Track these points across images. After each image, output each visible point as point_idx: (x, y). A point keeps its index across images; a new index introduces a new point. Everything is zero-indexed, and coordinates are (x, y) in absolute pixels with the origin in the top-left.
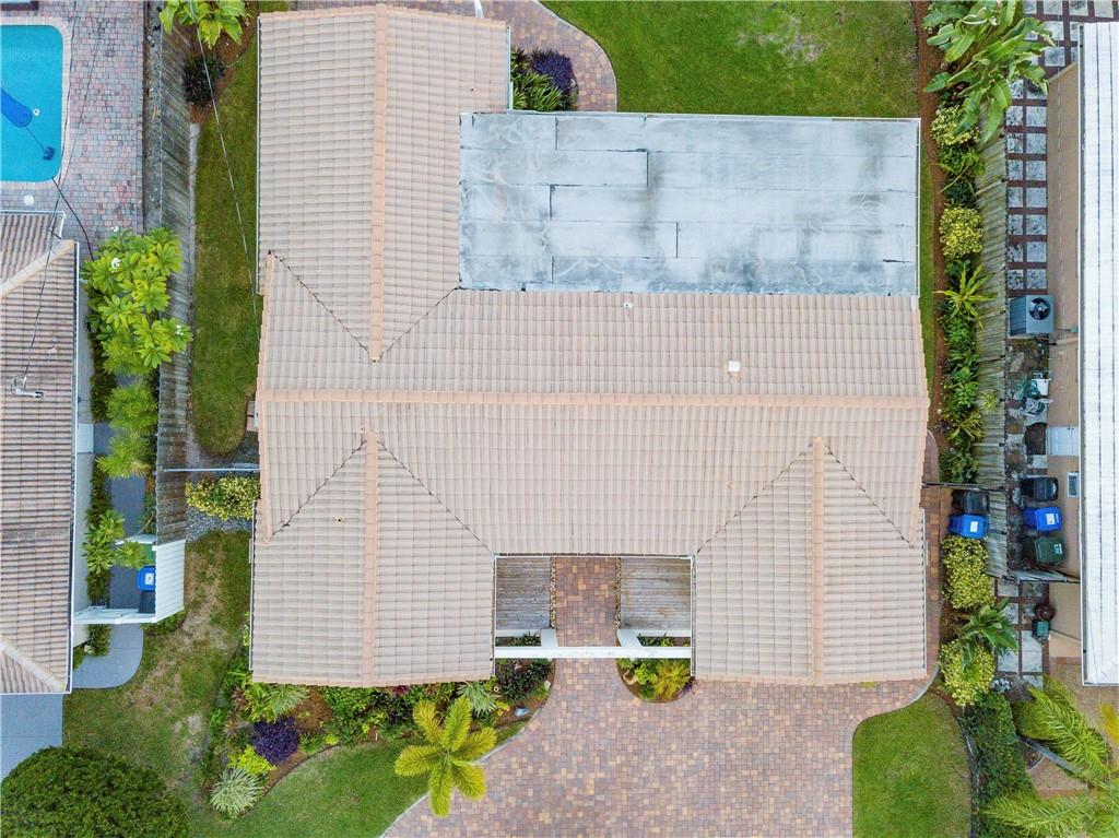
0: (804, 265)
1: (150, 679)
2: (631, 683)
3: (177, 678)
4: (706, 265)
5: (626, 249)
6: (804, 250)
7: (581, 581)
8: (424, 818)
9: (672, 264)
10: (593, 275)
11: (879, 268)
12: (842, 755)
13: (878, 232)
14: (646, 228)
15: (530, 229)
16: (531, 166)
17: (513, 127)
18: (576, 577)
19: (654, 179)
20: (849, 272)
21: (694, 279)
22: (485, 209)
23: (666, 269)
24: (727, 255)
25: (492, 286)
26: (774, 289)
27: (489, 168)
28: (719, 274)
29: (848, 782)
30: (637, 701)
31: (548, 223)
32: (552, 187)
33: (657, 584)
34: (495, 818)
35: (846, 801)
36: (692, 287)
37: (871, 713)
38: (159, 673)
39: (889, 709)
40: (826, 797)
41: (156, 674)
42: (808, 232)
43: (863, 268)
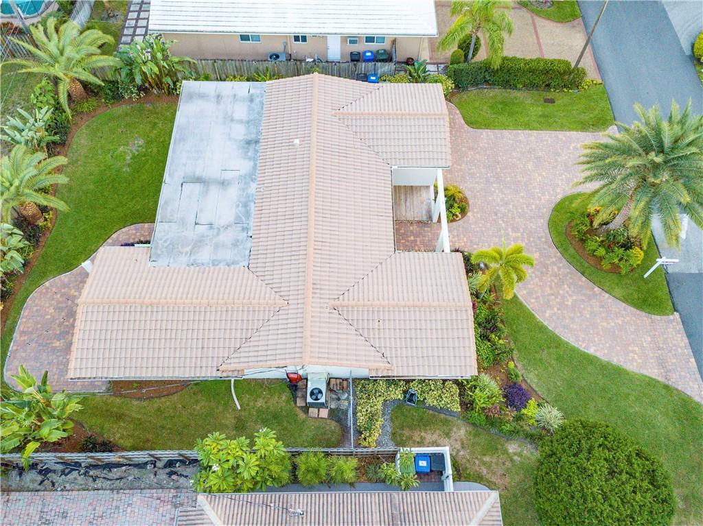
0: (248, 122)
1: (488, 476)
2: (460, 216)
3: (487, 459)
4: (244, 158)
5: (233, 192)
6: (241, 121)
7: (409, 239)
8: (547, 315)
9: (243, 172)
10: (246, 205)
11: (252, 95)
12: (484, 133)
13: (235, 95)
14: (223, 184)
15: (218, 234)
16: (183, 234)
17: (160, 242)
18: (408, 241)
19: (199, 180)
20: (253, 105)
21: (252, 164)
22: (205, 255)
23: (246, 175)
24: (240, 151)
25: (248, 252)
26: (259, 132)
27: (182, 253)
28: (249, 154)
29: (496, 131)
30: (469, 214)
31: (216, 225)
32: (196, 224)
33: (408, 204)
34: (541, 280)
35: (505, 132)
36: (256, 165)
37: (463, 122)
38: (484, 471)
39: (460, 116)
40: (505, 139)
41: (485, 472)
42: (232, 120)
43: (251, 100)
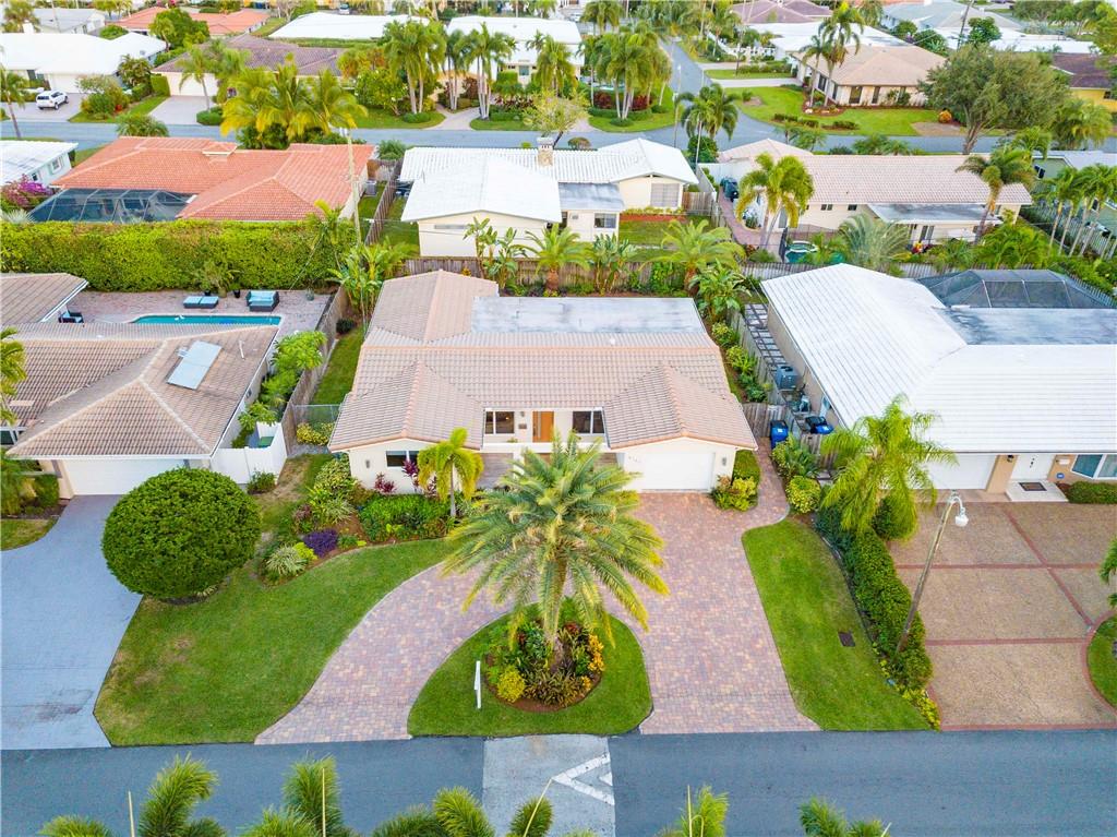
0: (646, 328)
4: (596, 328)
5: (554, 325)
6: (645, 325)
9: (579, 328)
10: (539, 330)
11: (685, 328)
14: (564, 320)
15: (507, 321)
16: (508, 307)
17: (499, 300)
19: (567, 310)
20: (670, 329)
21: (590, 331)
22: (485, 316)
23: (575, 329)
24: (606, 326)
26: (632, 333)
27: (488, 308)
28: (603, 330)
29: (745, 563)
31: (516, 319)
32: (518, 312)
37: (750, 527)
39: (762, 525)
40: (731, 570)
42: (645, 321)
43: (676, 328)
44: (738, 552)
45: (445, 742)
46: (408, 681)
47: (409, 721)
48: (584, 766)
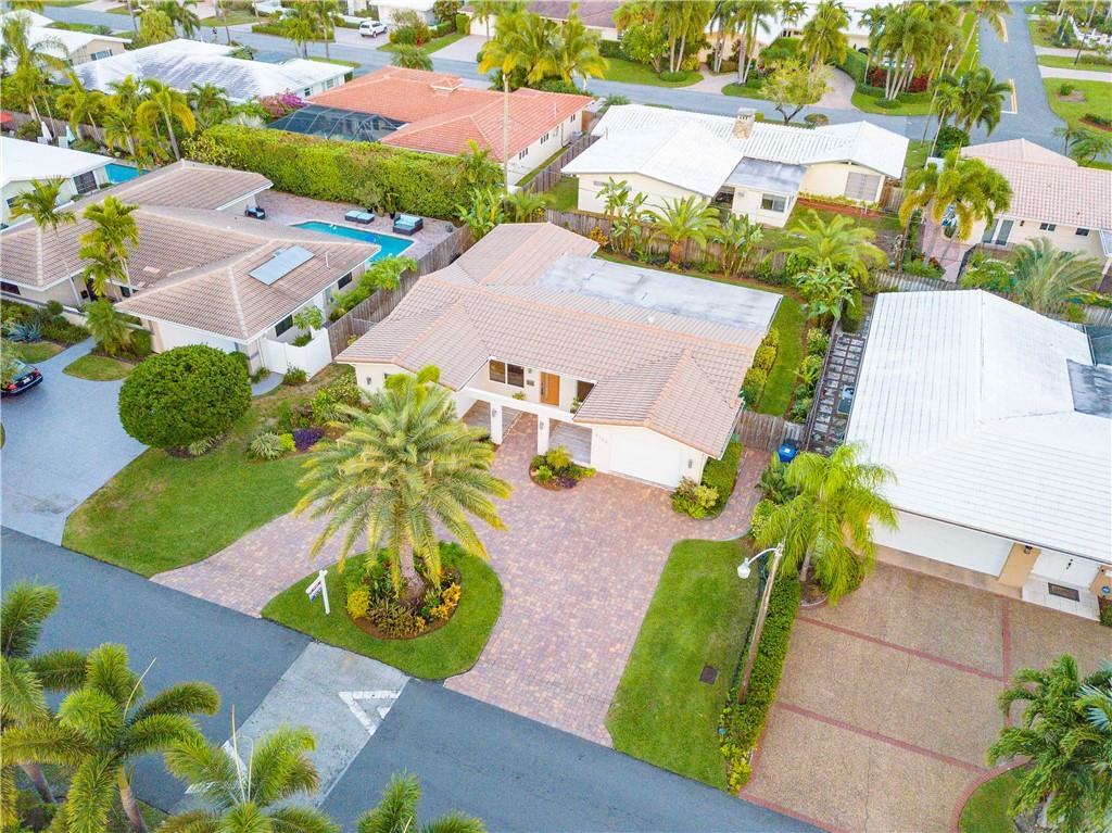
0: (706, 314)
1: (267, 398)
2: (533, 474)
3: (280, 402)
4: (655, 305)
5: (618, 293)
6: (708, 311)
9: (639, 301)
10: (598, 296)
11: (745, 323)
13: (749, 315)
14: (631, 291)
15: (576, 281)
16: (587, 268)
17: (587, 260)
20: (729, 321)
21: (648, 307)
23: (635, 302)
24: (667, 304)
26: (688, 317)
27: (568, 266)
28: (661, 308)
29: (660, 569)
30: (533, 484)
31: (585, 281)
32: (593, 274)
36: (645, 308)
39: (706, 538)
41: (273, 397)
42: (712, 307)
43: (737, 321)
44: (660, 556)
45: (281, 630)
46: (292, 571)
47: (269, 604)
48: (372, 693)
